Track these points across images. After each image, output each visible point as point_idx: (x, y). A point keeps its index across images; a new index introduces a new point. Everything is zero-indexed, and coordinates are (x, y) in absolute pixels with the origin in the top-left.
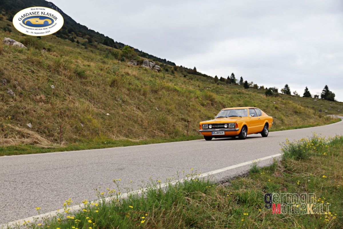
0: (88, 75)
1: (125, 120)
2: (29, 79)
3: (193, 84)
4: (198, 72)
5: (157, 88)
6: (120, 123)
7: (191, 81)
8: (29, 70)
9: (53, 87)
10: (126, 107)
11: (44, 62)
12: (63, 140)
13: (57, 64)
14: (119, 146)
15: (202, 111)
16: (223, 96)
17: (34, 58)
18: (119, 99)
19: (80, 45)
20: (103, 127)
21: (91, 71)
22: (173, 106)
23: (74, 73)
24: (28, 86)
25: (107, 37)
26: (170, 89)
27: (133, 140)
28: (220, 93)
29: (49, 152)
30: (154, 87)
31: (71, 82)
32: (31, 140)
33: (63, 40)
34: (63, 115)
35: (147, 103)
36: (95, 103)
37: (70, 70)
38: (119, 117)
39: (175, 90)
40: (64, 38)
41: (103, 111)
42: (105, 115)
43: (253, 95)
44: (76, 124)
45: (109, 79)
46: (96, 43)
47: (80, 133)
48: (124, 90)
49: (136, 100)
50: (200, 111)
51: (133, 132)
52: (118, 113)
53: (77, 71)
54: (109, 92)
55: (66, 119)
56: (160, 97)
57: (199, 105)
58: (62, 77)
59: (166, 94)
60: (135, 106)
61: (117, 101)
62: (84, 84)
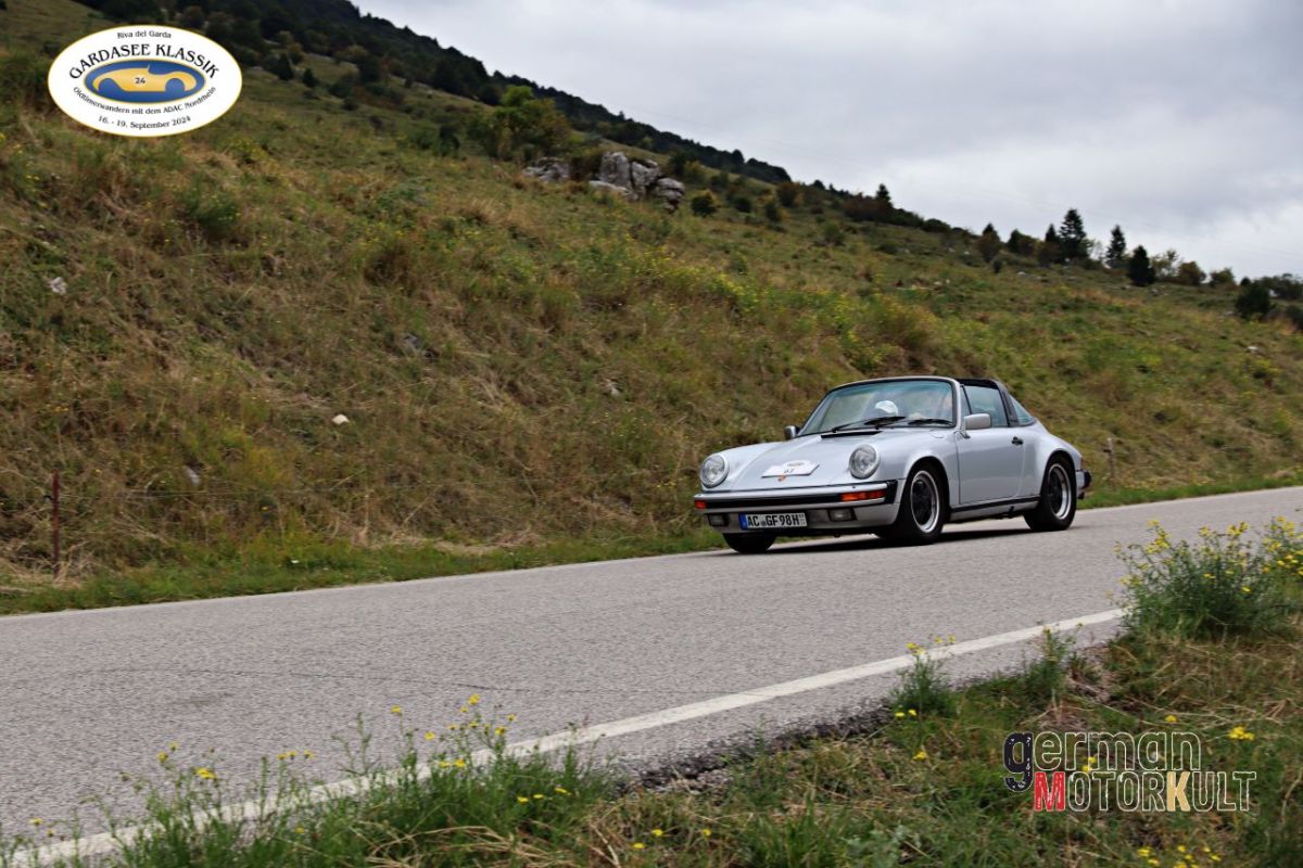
0: (253, 228)
1: (429, 449)
3: (840, 264)
4: (901, 211)
5: (619, 288)
6: (401, 462)
7: (831, 252)
9: (57, 285)
11: (23, 165)
13: (89, 172)
14: (372, 579)
16: (983, 320)
18: (408, 345)
19: (318, 91)
20: (305, 485)
21: (277, 205)
22: (700, 374)
23: (179, 216)
25: (452, 51)
26: (691, 289)
27: (460, 550)
28: (973, 307)
30: (606, 280)
31: (157, 260)
34: (91, 425)
35: (559, 363)
37: (160, 205)
38: (400, 430)
39: (720, 295)
42: (322, 422)
43: (1143, 315)
44: (156, 470)
45: (362, 243)
46: (397, 83)
48: (442, 298)
51: (469, 507)
52: (397, 412)
53: (196, 207)
54: (362, 307)
55: (106, 446)
56: (632, 328)
57: (842, 366)
58: (115, 239)
59: (667, 317)
60: (493, 374)
61: (399, 353)
62: (231, 269)
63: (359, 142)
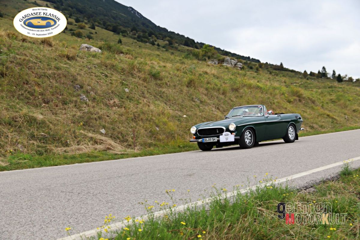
0: (163, 77)
2: (102, 84)
3: (278, 80)
4: (285, 68)
5: (237, 87)
7: (277, 78)
8: (103, 74)
9: (127, 90)
10: (205, 108)
11: (118, 66)
12: (137, 145)
13: (131, 67)
15: (288, 108)
16: (312, 91)
17: (108, 62)
18: (196, 100)
19: (160, 47)
20: (180, 130)
21: (167, 72)
23: (149, 75)
24: (101, 91)
25: (188, 38)
26: (252, 86)
28: (308, 88)
29: (122, 158)
30: (234, 85)
31: (145, 84)
32: (104, 146)
33: (143, 44)
34: (137, 119)
35: (227, 103)
36: (170, 105)
37: (145, 73)
38: (197, 118)
39: (258, 87)
40: (144, 42)
41: (179, 113)
42: (181, 117)
43: (347, 89)
44: (151, 128)
45: (185, 79)
46: (176, 45)
47: (155, 137)
48: (202, 90)
49: (216, 99)
50: (286, 108)
52: (196, 114)
53: (151, 73)
54: (186, 93)
55: (141, 123)
56: (241, 95)
57: (285, 102)
58: (137, 80)
59: (248, 92)
60: (214, 106)
61: (195, 102)
62: (160, 85)
63: (175, 58)
